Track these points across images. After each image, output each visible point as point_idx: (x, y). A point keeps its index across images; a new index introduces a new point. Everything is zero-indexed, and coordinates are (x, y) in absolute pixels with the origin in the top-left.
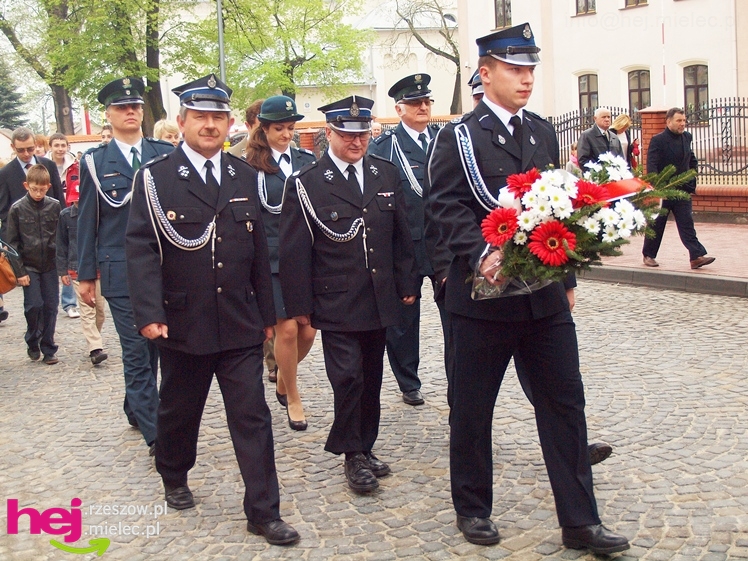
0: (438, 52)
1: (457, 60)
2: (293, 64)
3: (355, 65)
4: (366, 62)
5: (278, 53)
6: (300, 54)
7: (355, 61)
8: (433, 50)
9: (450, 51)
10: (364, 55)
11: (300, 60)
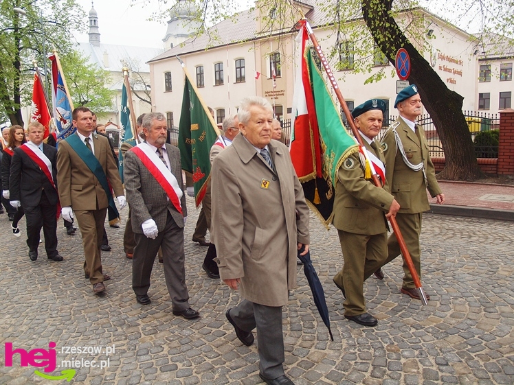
0: (144, 100)
1: (150, 103)
2: (83, 103)
3: (109, 104)
4: (114, 103)
5: (76, 98)
6: (86, 99)
7: (109, 103)
8: (142, 99)
9: (149, 100)
10: (113, 100)
11: (86, 102)
